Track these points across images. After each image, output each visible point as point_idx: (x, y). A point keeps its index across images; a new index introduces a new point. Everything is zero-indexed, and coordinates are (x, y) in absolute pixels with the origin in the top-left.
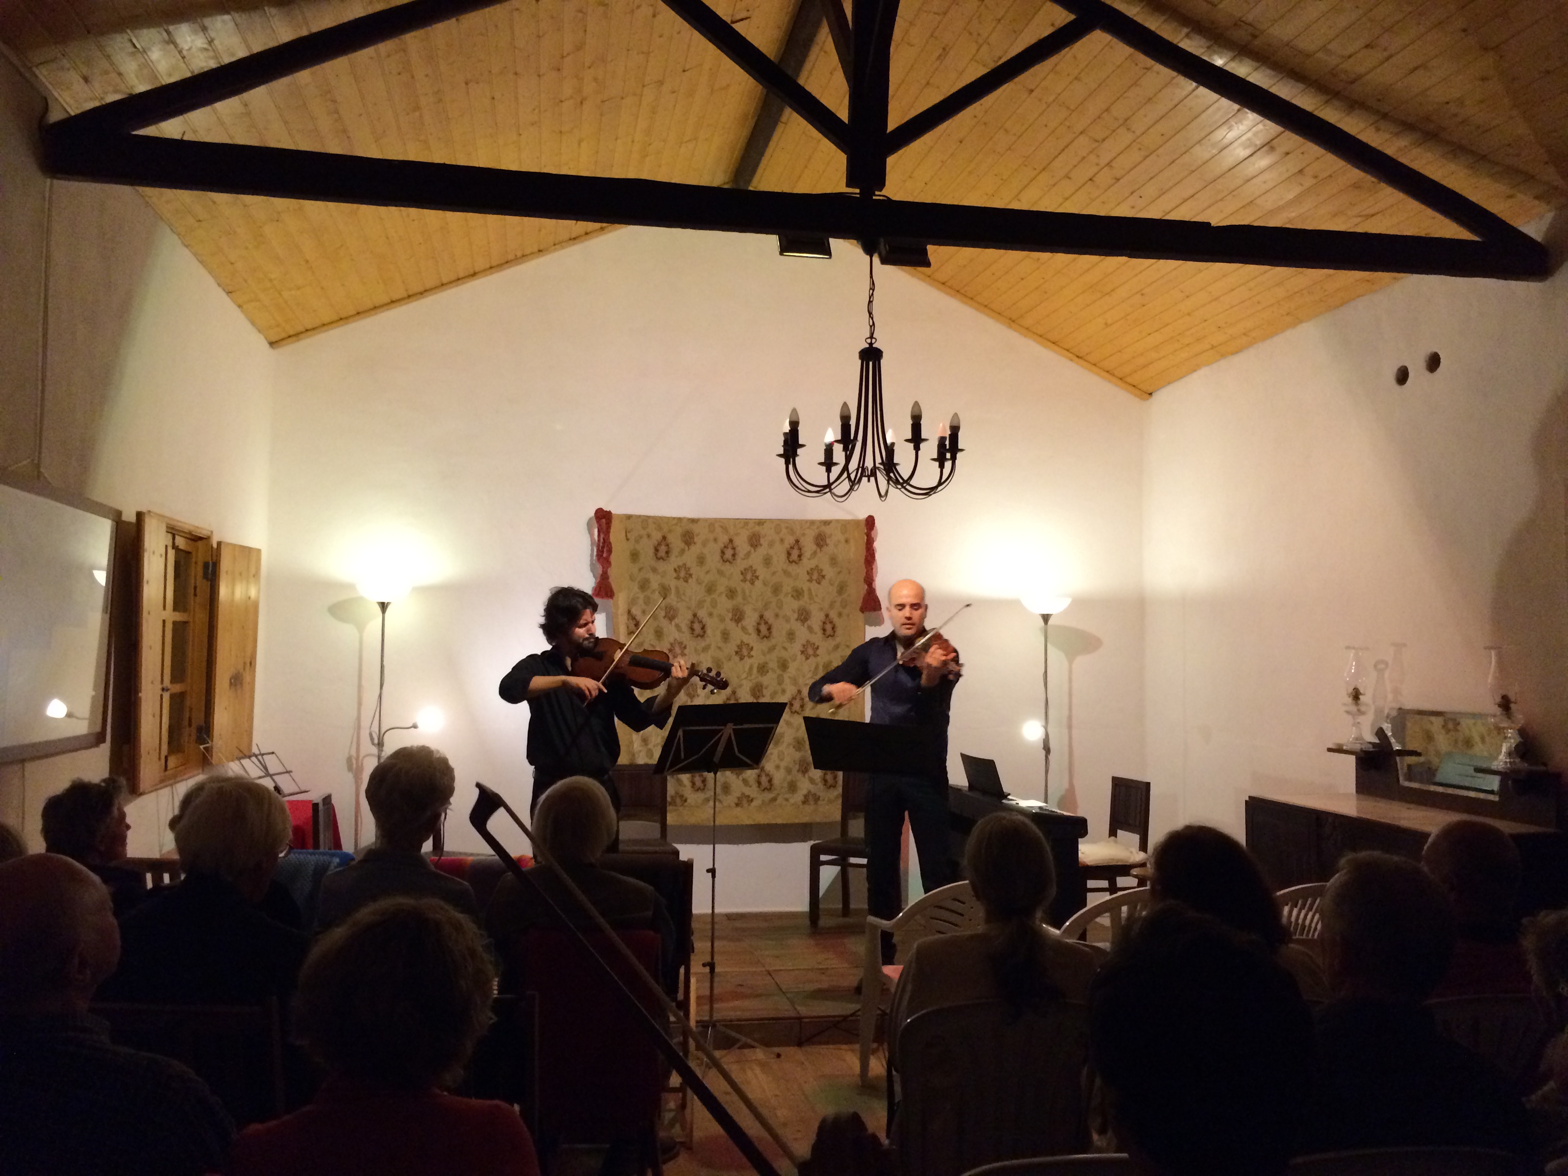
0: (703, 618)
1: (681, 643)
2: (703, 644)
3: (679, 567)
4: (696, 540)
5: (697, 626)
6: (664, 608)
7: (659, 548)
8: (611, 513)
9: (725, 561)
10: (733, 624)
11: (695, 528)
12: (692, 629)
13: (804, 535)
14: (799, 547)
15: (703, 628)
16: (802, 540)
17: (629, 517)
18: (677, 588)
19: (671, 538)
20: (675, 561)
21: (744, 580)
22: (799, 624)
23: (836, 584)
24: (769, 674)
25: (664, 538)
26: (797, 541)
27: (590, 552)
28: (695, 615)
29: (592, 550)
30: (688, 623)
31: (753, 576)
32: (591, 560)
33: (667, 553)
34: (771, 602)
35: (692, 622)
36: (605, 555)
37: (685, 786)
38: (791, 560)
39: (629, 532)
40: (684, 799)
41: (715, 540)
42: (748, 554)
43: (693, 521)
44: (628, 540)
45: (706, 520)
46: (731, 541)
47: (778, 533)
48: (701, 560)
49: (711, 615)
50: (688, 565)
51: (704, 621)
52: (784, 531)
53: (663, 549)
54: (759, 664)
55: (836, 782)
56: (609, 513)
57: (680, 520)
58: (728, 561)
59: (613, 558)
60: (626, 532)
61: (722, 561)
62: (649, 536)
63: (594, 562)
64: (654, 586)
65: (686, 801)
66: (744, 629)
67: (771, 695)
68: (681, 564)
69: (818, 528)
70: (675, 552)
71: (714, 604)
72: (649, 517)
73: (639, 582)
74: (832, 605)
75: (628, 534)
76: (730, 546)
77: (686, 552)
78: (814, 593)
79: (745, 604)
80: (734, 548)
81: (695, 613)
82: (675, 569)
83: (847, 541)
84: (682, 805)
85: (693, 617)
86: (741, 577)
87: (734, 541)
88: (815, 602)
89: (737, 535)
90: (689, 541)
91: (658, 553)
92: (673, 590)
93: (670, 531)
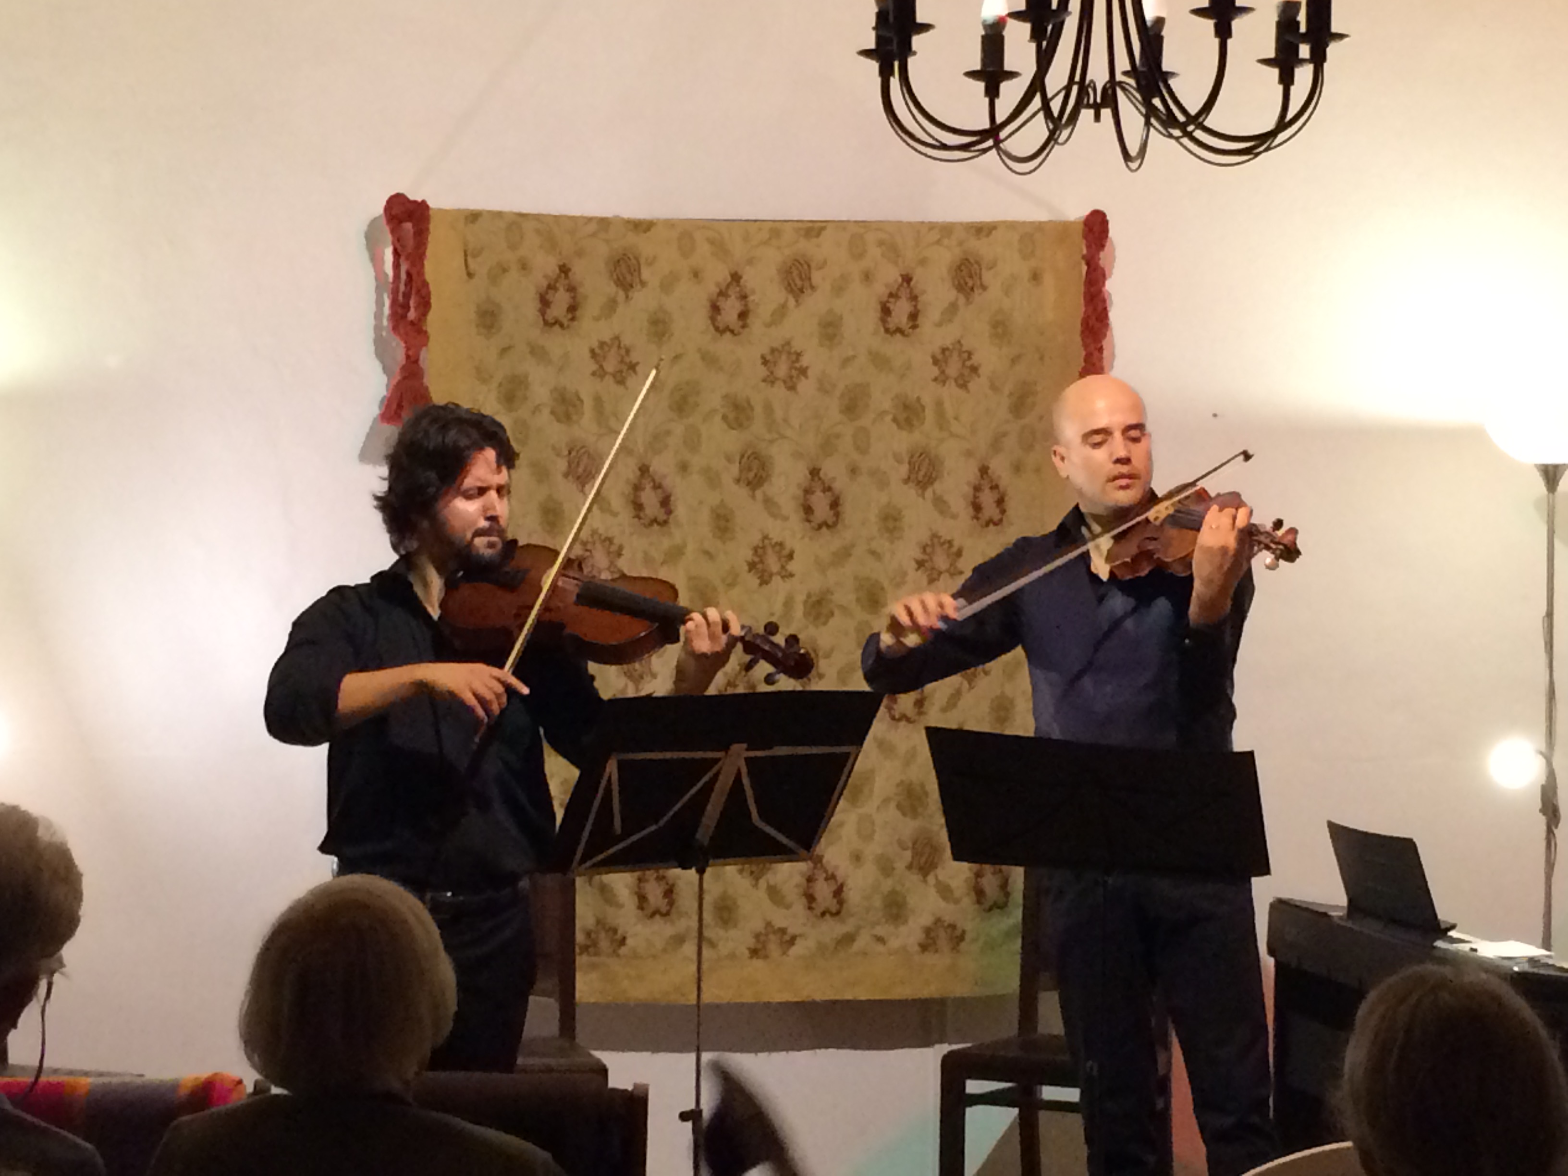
0: (665, 476)
1: (610, 540)
2: (666, 543)
3: (602, 344)
4: (646, 274)
5: (650, 499)
6: (565, 454)
7: (549, 297)
8: (427, 207)
9: (722, 331)
10: (743, 492)
11: (645, 246)
12: (638, 507)
13: (923, 262)
14: (911, 292)
15: (666, 502)
16: (918, 276)
17: (474, 216)
18: (598, 401)
19: (579, 270)
20: (592, 329)
21: (770, 380)
22: (911, 492)
23: (1007, 388)
24: (832, 622)
25: (564, 270)
26: (907, 279)
27: (373, 308)
28: (644, 470)
29: (379, 303)
30: (628, 490)
31: (791, 368)
32: (378, 328)
33: (573, 309)
34: (838, 436)
35: (637, 488)
36: (412, 315)
37: (620, 906)
38: (892, 326)
39: (475, 256)
40: (619, 936)
41: (696, 274)
42: (781, 312)
43: (639, 226)
44: (470, 275)
45: (670, 224)
46: (736, 277)
47: (858, 254)
48: (660, 327)
49: (684, 467)
50: (626, 341)
51: (667, 483)
52: (874, 252)
53: (561, 300)
54: (809, 596)
55: (1007, 895)
56: (423, 206)
57: (604, 223)
58: (727, 329)
59: (433, 322)
60: (466, 255)
61: (712, 328)
62: (524, 266)
63: (384, 334)
64: (540, 393)
65: (623, 941)
66: (768, 502)
67: (839, 673)
68: (607, 337)
69: (961, 243)
70: (591, 308)
71: (692, 441)
72: (525, 216)
73: (500, 385)
74: (996, 444)
75: (470, 259)
76: (733, 292)
77: (620, 309)
78: (950, 411)
79: (772, 442)
80: (744, 297)
81: (644, 465)
82: (592, 351)
83: (1036, 277)
84: (615, 953)
85: (638, 473)
86: (762, 371)
87: (745, 277)
88: (952, 435)
89: (750, 262)
90: (629, 278)
91: (548, 311)
92: (588, 407)
93: (578, 253)
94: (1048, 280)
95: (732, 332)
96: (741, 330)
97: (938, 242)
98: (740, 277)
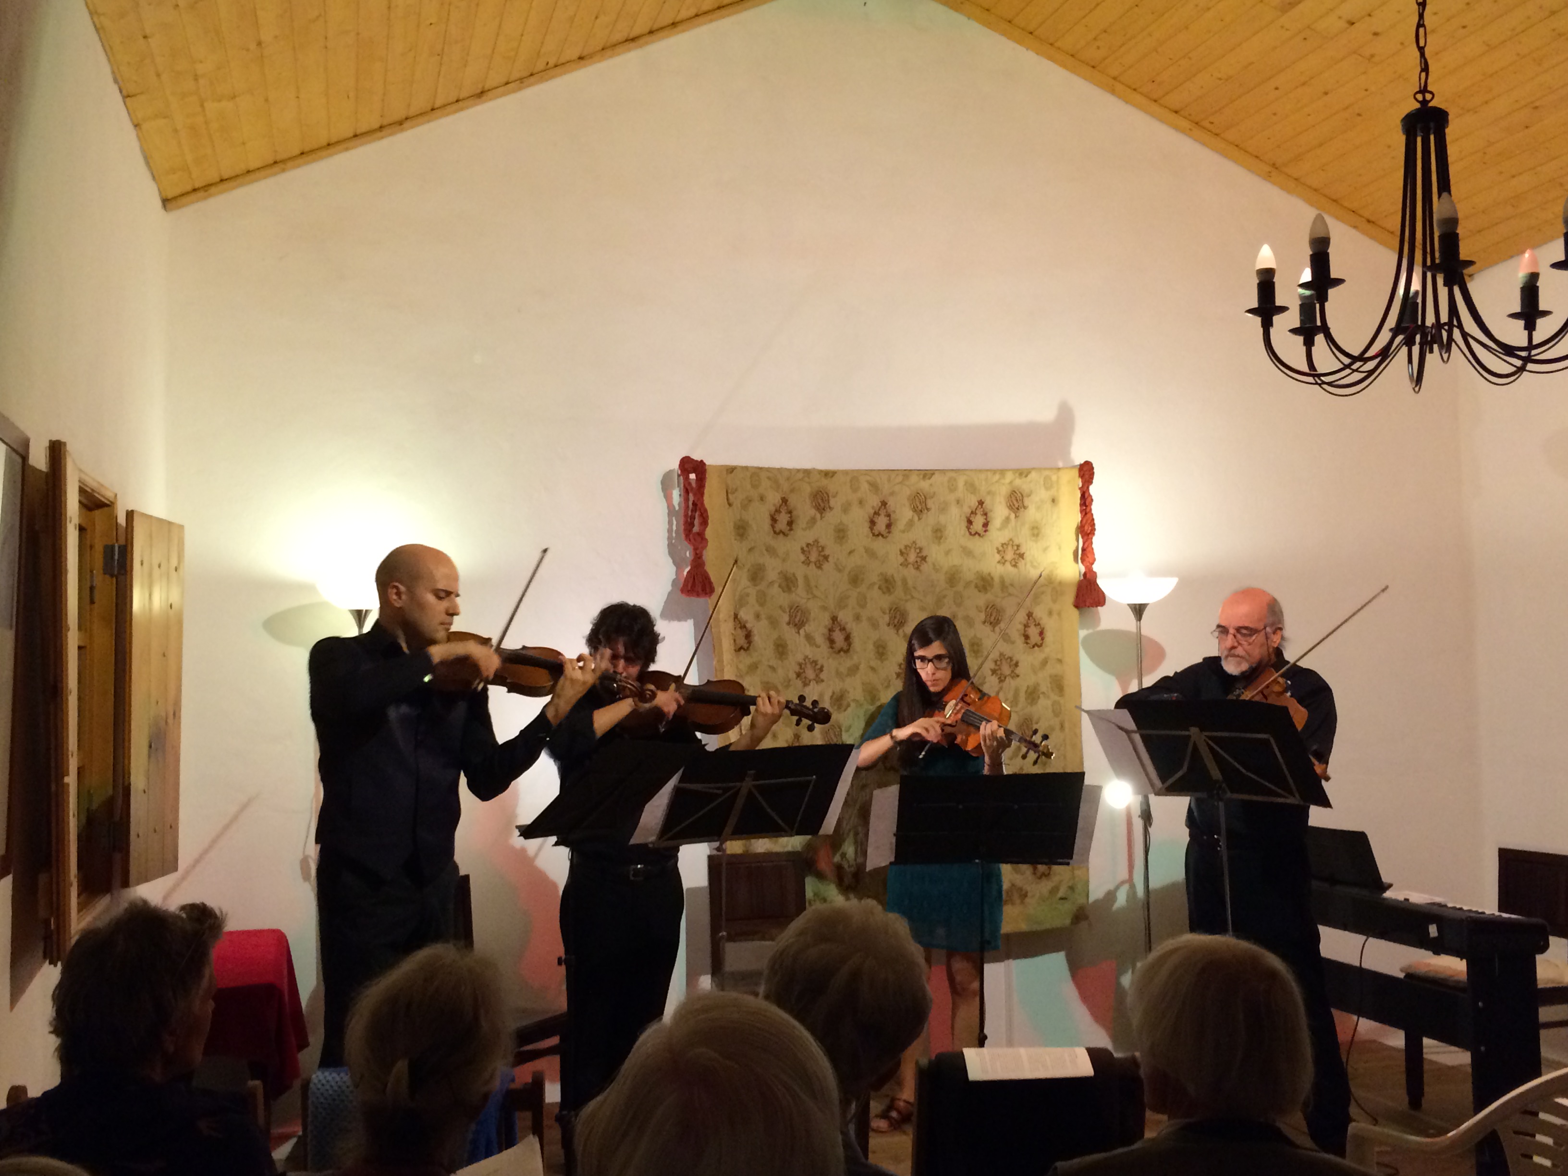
0: (847, 623)
1: (815, 663)
2: (849, 664)
3: (808, 545)
4: (832, 502)
5: (838, 636)
6: (788, 610)
7: (777, 517)
8: (704, 464)
9: (876, 535)
11: (831, 485)
12: (832, 642)
13: (990, 493)
14: (984, 511)
15: (848, 638)
16: (986, 500)
17: (731, 470)
18: (806, 578)
19: (793, 500)
20: (802, 536)
21: (905, 564)
22: (987, 629)
25: (785, 501)
26: (981, 503)
27: (666, 526)
28: (834, 619)
29: (670, 523)
30: (826, 632)
32: (671, 538)
33: (790, 523)
35: (831, 630)
36: (695, 530)
39: (733, 492)
41: (861, 502)
42: (911, 524)
43: (828, 474)
44: (730, 505)
45: (846, 472)
47: (953, 489)
48: (841, 533)
49: (857, 618)
50: (822, 542)
51: (848, 627)
52: (961, 486)
53: (783, 519)
56: (701, 463)
58: (880, 534)
59: (709, 533)
60: (727, 492)
62: (762, 498)
64: (772, 575)
68: (811, 540)
69: (1011, 481)
70: (801, 523)
71: (862, 602)
72: (761, 469)
73: (749, 570)
74: (1036, 600)
75: (730, 496)
76: (883, 513)
77: (819, 523)
78: (1008, 581)
79: (907, 601)
80: (889, 516)
81: (834, 616)
82: (802, 549)
85: (831, 622)
86: (901, 559)
87: (889, 504)
88: (1009, 595)
89: (892, 494)
90: (822, 505)
91: (776, 525)
92: (801, 582)
93: (792, 491)
94: (1061, 502)
95: (882, 536)
96: (887, 535)
97: (998, 482)
98: (887, 504)
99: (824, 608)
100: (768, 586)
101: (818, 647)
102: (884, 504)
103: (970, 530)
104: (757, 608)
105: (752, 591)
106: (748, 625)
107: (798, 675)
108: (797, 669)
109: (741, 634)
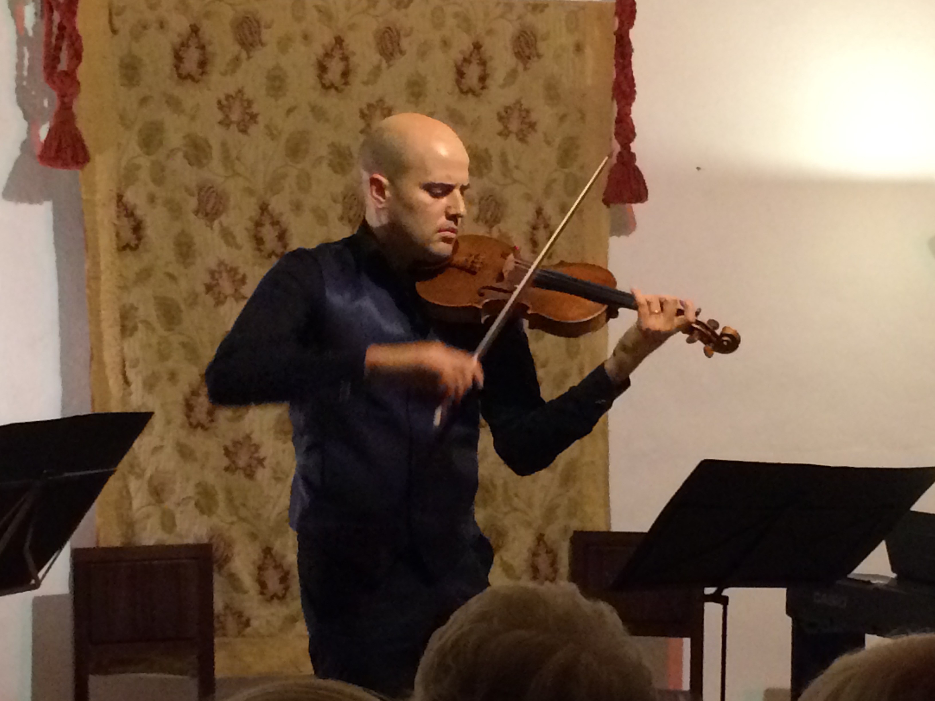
0: (281, 214)
1: (233, 271)
3: (228, 97)
4: (265, 35)
5: (269, 234)
6: (196, 193)
7: (183, 53)
9: (327, 87)
11: (264, 11)
12: (259, 241)
13: (490, 32)
14: (480, 59)
15: (282, 237)
16: (487, 43)
18: (224, 145)
19: (207, 30)
20: (220, 83)
23: (558, 141)
25: (195, 30)
26: (478, 47)
27: (14, 60)
28: (264, 208)
30: (250, 225)
32: (19, 78)
33: (203, 64)
35: (258, 224)
37: (246, 592)
39: (118, 14)
40: (244, 619)
41: (306, 37)
44: (114, 32)
47: (438, 25)
48: (276, 84)
49: (297, 207)
50: (249, 93)
51: (284, 220)
52: (451, 22)
53: (192, 57)
58: (332, 86)
59: (82, 72)
60: (110, 14)
61: (319, 86)
62: (162, 25)
64: (174, 138)
65: (247, 623)
68: (232, 91)
69: (520, 17)
70: (219, 63)
71: (304, 184)
73: (140, 131)
74: (548, 190)
75: (114, 17)
76: (337, 54)
77: (244, 65)
78: (512, 161)
80: (346, 59)
81: (263, 204)
82: (219, 102)
83: (579, 48)
84: (240, 634)
85: (259, 211)
87: (347, 41)
88: (515, 181)
89: (352, 27)
90: (250, 39)
91: (182, 66)
92: (216, 152)
93: (207, 15)
94: (588, 51)
95: (336, 89)
96: (343, 87)
97: (502, 16)
98: (343, 41)
99: (250, 192)
100: (168, 156)
101: (238, 247)
102: (339, 41)
103: (461, 86)
104: (152, 187)
105: (145, 162)
106: (138, 213)
107: (209, 288)
108: (207, 279)
109: (126, 224)
